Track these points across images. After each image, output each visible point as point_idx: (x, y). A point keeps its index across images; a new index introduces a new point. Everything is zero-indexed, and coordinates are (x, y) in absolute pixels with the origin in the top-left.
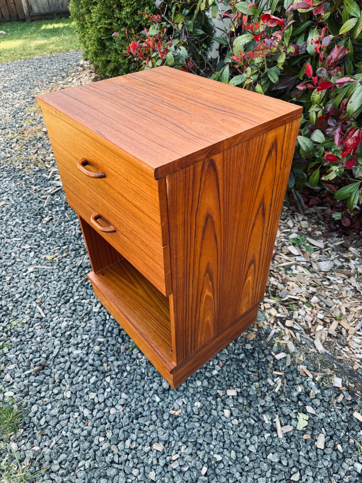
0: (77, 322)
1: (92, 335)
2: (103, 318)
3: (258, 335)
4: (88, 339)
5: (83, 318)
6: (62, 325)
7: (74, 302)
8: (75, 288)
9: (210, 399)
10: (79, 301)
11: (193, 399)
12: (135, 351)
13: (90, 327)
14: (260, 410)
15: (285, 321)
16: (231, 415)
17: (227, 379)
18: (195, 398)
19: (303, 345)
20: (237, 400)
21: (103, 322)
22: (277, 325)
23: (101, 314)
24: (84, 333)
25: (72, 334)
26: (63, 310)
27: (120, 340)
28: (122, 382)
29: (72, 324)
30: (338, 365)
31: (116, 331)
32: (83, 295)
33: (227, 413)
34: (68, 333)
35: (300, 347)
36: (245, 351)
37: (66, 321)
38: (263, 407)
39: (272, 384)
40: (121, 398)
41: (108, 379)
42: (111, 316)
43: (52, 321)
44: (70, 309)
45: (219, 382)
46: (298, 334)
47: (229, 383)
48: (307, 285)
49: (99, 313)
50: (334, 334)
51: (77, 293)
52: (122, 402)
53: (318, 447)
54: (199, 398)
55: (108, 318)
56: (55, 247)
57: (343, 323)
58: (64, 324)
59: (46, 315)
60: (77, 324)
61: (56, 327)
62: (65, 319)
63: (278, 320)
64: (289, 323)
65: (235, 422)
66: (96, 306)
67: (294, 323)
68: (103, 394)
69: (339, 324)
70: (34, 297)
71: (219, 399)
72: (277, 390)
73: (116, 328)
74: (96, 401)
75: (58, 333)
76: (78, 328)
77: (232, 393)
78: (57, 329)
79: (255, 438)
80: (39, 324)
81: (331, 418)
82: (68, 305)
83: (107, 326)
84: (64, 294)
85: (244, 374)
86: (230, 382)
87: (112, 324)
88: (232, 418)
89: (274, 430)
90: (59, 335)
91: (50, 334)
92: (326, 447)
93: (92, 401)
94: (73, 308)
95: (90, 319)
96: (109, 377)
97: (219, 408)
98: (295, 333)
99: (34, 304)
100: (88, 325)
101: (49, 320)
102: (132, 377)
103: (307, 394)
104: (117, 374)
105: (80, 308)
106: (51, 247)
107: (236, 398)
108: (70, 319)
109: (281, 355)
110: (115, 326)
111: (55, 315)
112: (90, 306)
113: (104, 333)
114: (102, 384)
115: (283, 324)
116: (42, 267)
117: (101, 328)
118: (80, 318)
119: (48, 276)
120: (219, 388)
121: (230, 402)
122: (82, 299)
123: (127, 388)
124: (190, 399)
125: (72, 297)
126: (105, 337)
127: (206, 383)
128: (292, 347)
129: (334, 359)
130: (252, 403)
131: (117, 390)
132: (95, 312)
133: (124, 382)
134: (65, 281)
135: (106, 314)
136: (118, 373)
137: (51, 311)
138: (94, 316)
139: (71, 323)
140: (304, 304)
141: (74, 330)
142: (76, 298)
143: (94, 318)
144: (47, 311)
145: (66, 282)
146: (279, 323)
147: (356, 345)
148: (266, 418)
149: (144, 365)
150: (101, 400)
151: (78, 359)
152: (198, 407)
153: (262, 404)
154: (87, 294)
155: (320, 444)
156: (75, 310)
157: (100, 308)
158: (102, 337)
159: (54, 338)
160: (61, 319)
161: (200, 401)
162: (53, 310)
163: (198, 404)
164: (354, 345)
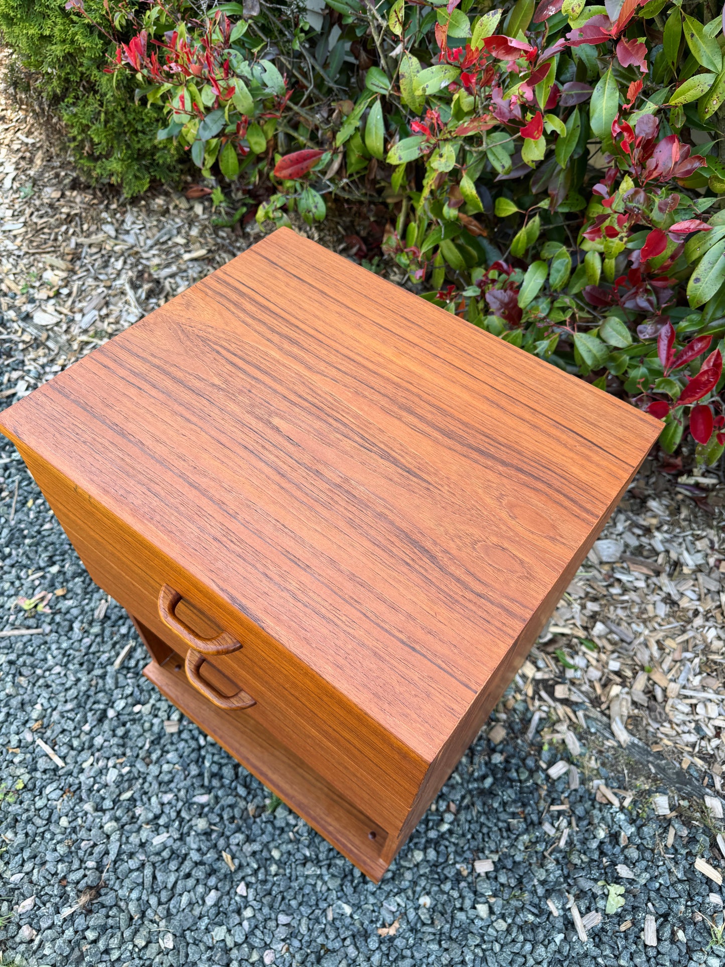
0: (140, 766)
1: (179, 790)
2: (193, 744)
3: (509, 726)
4: (174, 802)
5: (149, 753)
6: (108, 778)
7: (119, 714)
8: (110, 681)
9: (447, 887)
10: (128, 710)
11: (414, 892)
12: (280, 813)
13: (170, 772)
14: (540, 891)
15: (553, 687)
16: (491, 912)
17: (469, 836)
18: (418, 889)
19: (591, 734)
20: (496, 878)
21: (194, 756)
22: (541, 699)
23: (185, 735)
24: (163, 789)
25: (137, 796)
26: (98, 741)
27: (242, 791)
28: (271, 889)
29: (130, 772)
30: (657, 766)
31: (227, 771)
32: (132, 694)
33: (482, 910)
34: (127, 795)
35: (587, 739)
36: (492, 769)
37: (114, 767)
38: (543, 883)
39: (552, 832)
40: (277, 926)
41: (241, 889)
42: (209, 738)
43: (82, 771)
44: (114, 735)
45: (456, 845)
46: (580, 714)
47: (474, 844)
48: (581, 598)
49: (180, 732)
50: (642, 699)
51: (117, 693)
52: (282, 933)
53: (647, 943)
54: (424, 888)
55: (202, 742)
56: (30, 572)
57: (657, 677)
58: (112, 776)
59: (64, 758)
60: (142, 770)
61: (96, 787)
62: (110, 764)
63: (541, 686)
64: (561, 691)
65: (502, 925)
66: (169, 719)
67: (570, 690)
68: (240, 924)
69: (649, 679)
70: (21, 716)
71: (463, 884)
72: (562, 844)
73: (226, 764)
74: (230, 943)
75: (103, 799)
76: (145, 779)
77: (484, 866)
78: (98, 791)
79: (541, 950)
80: (55, 785)
81: (661, 881)
82: (106, 726)
83: (207, 764)
84: (89, 697)
85: (498, 819)
86: (476, 843)
87: (216, 758)
88: (494, 918)
89: (569, 925)
90: (107, 804)
91: (88, 807)
92: (659, 940)
93: (222, 945)
94: (120, 731)
95: (164, 752)
96: (242, 883)
97: (468, 903)
98: (575, 712)
99: (28, 737)
100: (166, 767)
101: (76, 771)
102: (288, 871)
103: (614, 837)
104: (256, 872)
105: (135, 730)
106: (22, 574)
107: (493, 875)
108: (120, 761)
109: (558, 770)
110: (223, 761)
111: (84, 755)
112: (156, 721)
113: (203, 779)
114: (233, 902)
115: (551, 694)
116: (16, 632)
117: (194, 770)
118: (142, 754)
119: (39, 655)
120: (458, 859)
121: (486, 888)
122: (134, 705)
123: (283, 898)
124: (410, 893)
125: (111, 704)
126: (209, 790)
127: (432, 854)
128: (574, 746)
129: (649, 753)
130: (525, 880)
131: (266, 910)
132: (172, 734)
133: (275, 888)
134: (81, 664)
135: (196, 733)
136: (259, 868)
137: (72, 748)
138: (172, 743)
139: (127, 769)
140: (581, 643)
141: (137, 785)
142: (119, 705)
143: (174, 747)
144: (64, 750)
145: (85, 667)
146: (543, 694)
147: (681, 717)
148: (553, 906)
149: (305, 839)
150: (240, 939)
151: (166, 854)
152: (428, 906)
153: (542, 878)
154: (142, 691)
155: (650, 937)
156: (125, 736)
157: (180, 720)
158: (203, 791)
159: (100, 814)
160: (101, 763)
161: (428, 894)
162: (76, 743)
163: (425, 901)
164: (678, 718)
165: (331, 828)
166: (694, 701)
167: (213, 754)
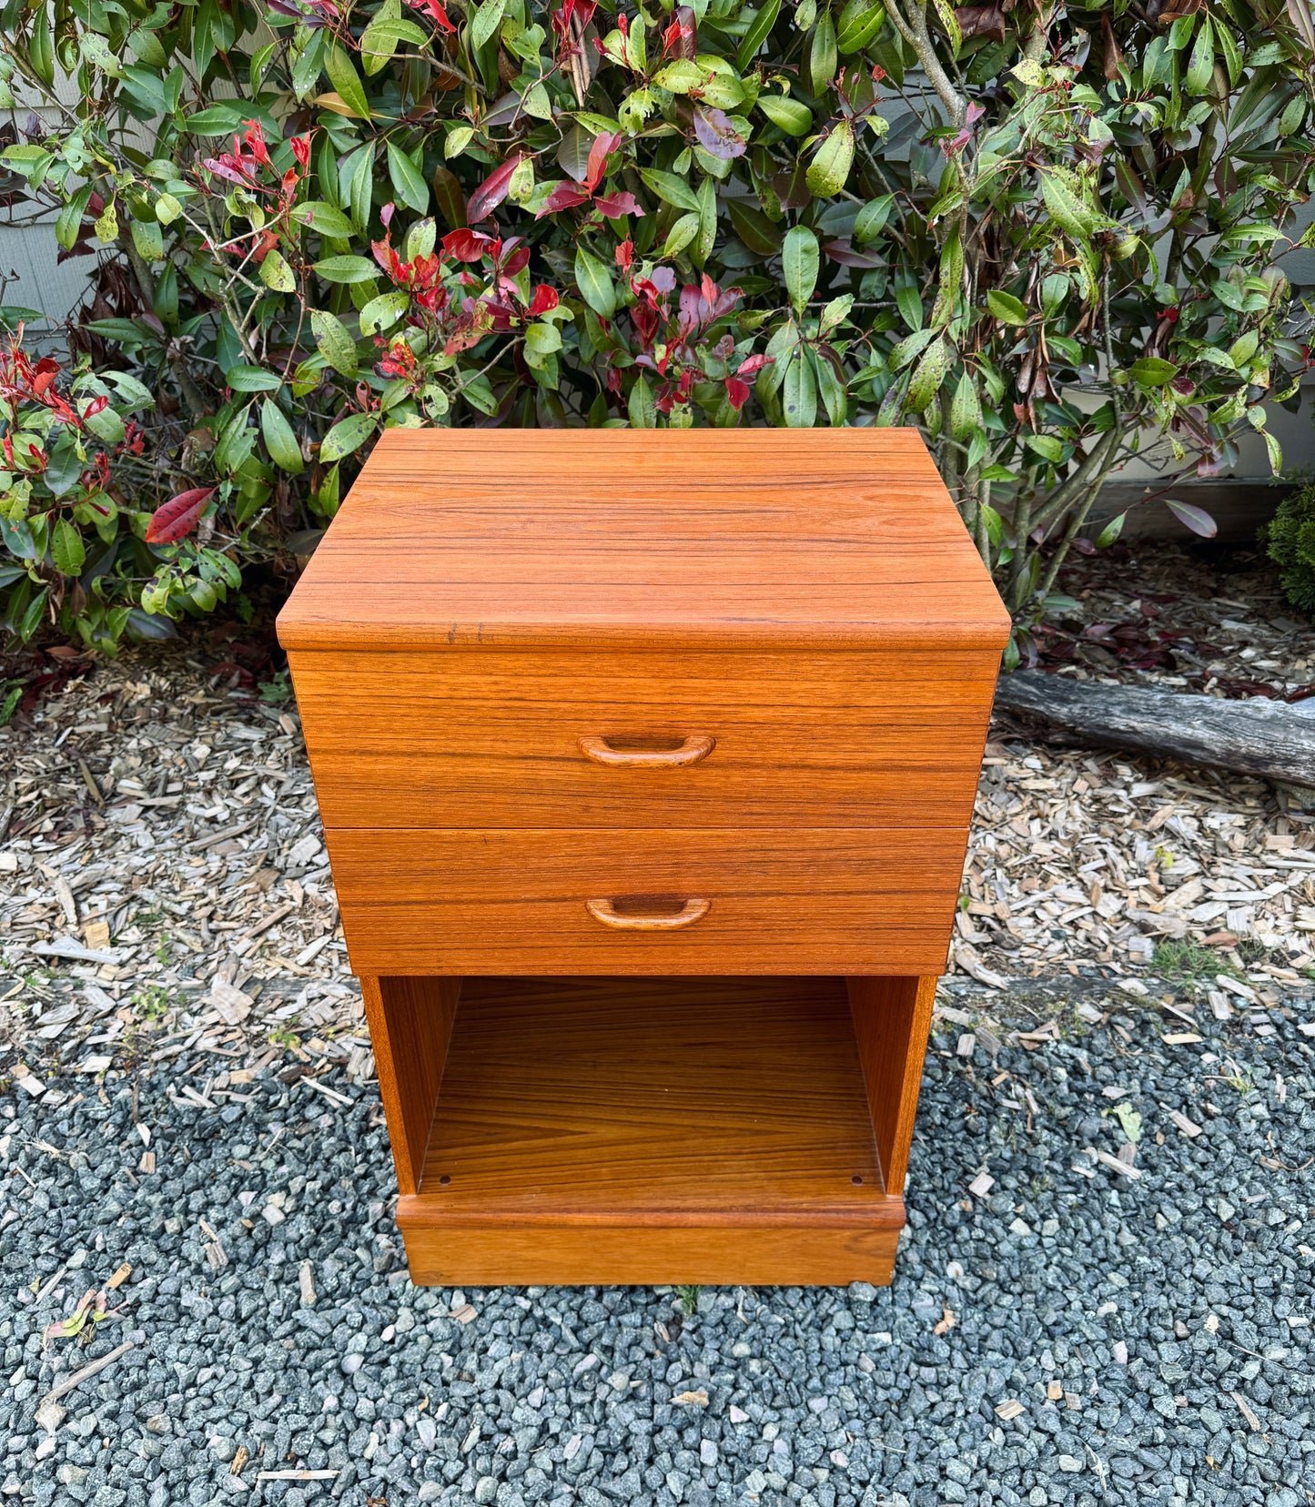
0: (459, 1391)
1: (545, 1377)
2: (515, 1314)
4: (550, 1396)
5: (459, 1366)
6: (424, 1438)
7: (367, 1356)
9: (964, 1234)
10: (377, 1342)
11: (935, 1271)
12: (706, 1302)
13: (512, 1367)
14: (1057, 1166)
16: (1031, 1223)
17: (940, 1171)
18: (936, 1263)
19: (964, 997)
20: (1004, 1188)
21: (529, 1325)
23: (493, 1313)
24: (521, 1392)
25: (489, 1429)
26: (365, 1408)
27: (631, 1319)
28: (774, 1388)
29: (451, 1408)
30: (1052, 987)
31: (591, 1311)
32: (365, 1321)
33: (1019, 1227)
34: (473, 1437)
37: (421, 1419)
38: (1053, 1157)
39: (1016, 1105)
40: (819, 1418)
41: (737, 1415)
42: (531, 1292)
43: (371, 1462)
44: (384, 1385)
45: (933, 1191)
47: (951, 1174)
49: (483, 1313)
50: (983, 937)
51: (340, 1333)
52: (831, 1421)
53: (1193, 1134)
54: (942, 1258)
55: (524, 1303)
56: (34, 1287)
57: (977, 908)
58: (427, 1431)
59: (326, 1466)
60: (467, 1393)
61: (414, 1463)
62: (411, 1419)
65: (1052, 1225)
66: (451, 1309)
68: (773, 1451)
69: (971, 916)
71: (978, 1219)
72: (1035, 1108)
73: (584, 1303)
74: (777, 1481)
75: (440, 1467)
76: (482, 1400)
77: (982, 1184)
78: (423, 1465)
79: (1109, 1217)
81: (1152, 1077)
82: (359, 1381)
83: (557, 1321)
84: (296, 1368)
85: (955, 1133)
86: (953, 1172)
87: (562, 1306)
88: (1037, 1227)
89: (1114, 1176)
90: (453, 1468)
91: (427, 1492)
92: (1200, 1125)
93: (771, 1493)
94: (389, 1374)
95: (480, 1353)
96: (733, 1408)
97: (999, 1230)
99: (237, 1485)
100: (500, 1365)
101: (361, 1469)
102: (774, 1356)
103: (1076, 1072)
104: (735, 1386)
105: (411, 1356)
106: (21, 1298)
107: (998, 1186)
108: (424, 1405)
109: (966, 1045)
110: (576, 1302)
111: (358, 1438)
112: (434, 1325)
113: (568, 1343)
114: (738, 1440)
116: (83, 1374)
117: (543, 1341)
118: (449, 1374)
119: (155, 1377)
120: (949, 1201)
121: (1005, 1203)
122: (380, 1332)
123: (797, 1386)
124: (931, 1274)
125: (342, 1353)
126: (587, 1350)
127: (918, 1217)
128: (961, 1017)
129: (1033, 982)
130: (1034, 1167)
131: (788, 1413)
132: (473, 1324)
133: (776, 1383)
134: (244, 1340)
135: (506, 1299)
136: (736, 1380)
137: (328, 1445)
138: (483, 1334)
139: (443, 1408)
141: (477, 1416)
142: (357, 1344)
143: (490, 1337)
144: (317, 1456)
145: (253, 1339)
147: (1032, 933)
148: (1082, 1169)
149: (761, 1308)
150: (787, 1468)
151: (597, 1460)
152: (961, 1272)
153: (1048, 1153)
154: (376, 1307)
155: (1191, 1130)
156: (403, 1373)
157: (470, 1300)
158: (579, 1355)
159: (451, 1488)
160: (396, 1427)
161: (951, 1258)
162: (328, 1436)
163: (955, 1269)
164: (1029, 936)
165: (805, 1206)
166: (1030, 910)
167: (555, 1306)
